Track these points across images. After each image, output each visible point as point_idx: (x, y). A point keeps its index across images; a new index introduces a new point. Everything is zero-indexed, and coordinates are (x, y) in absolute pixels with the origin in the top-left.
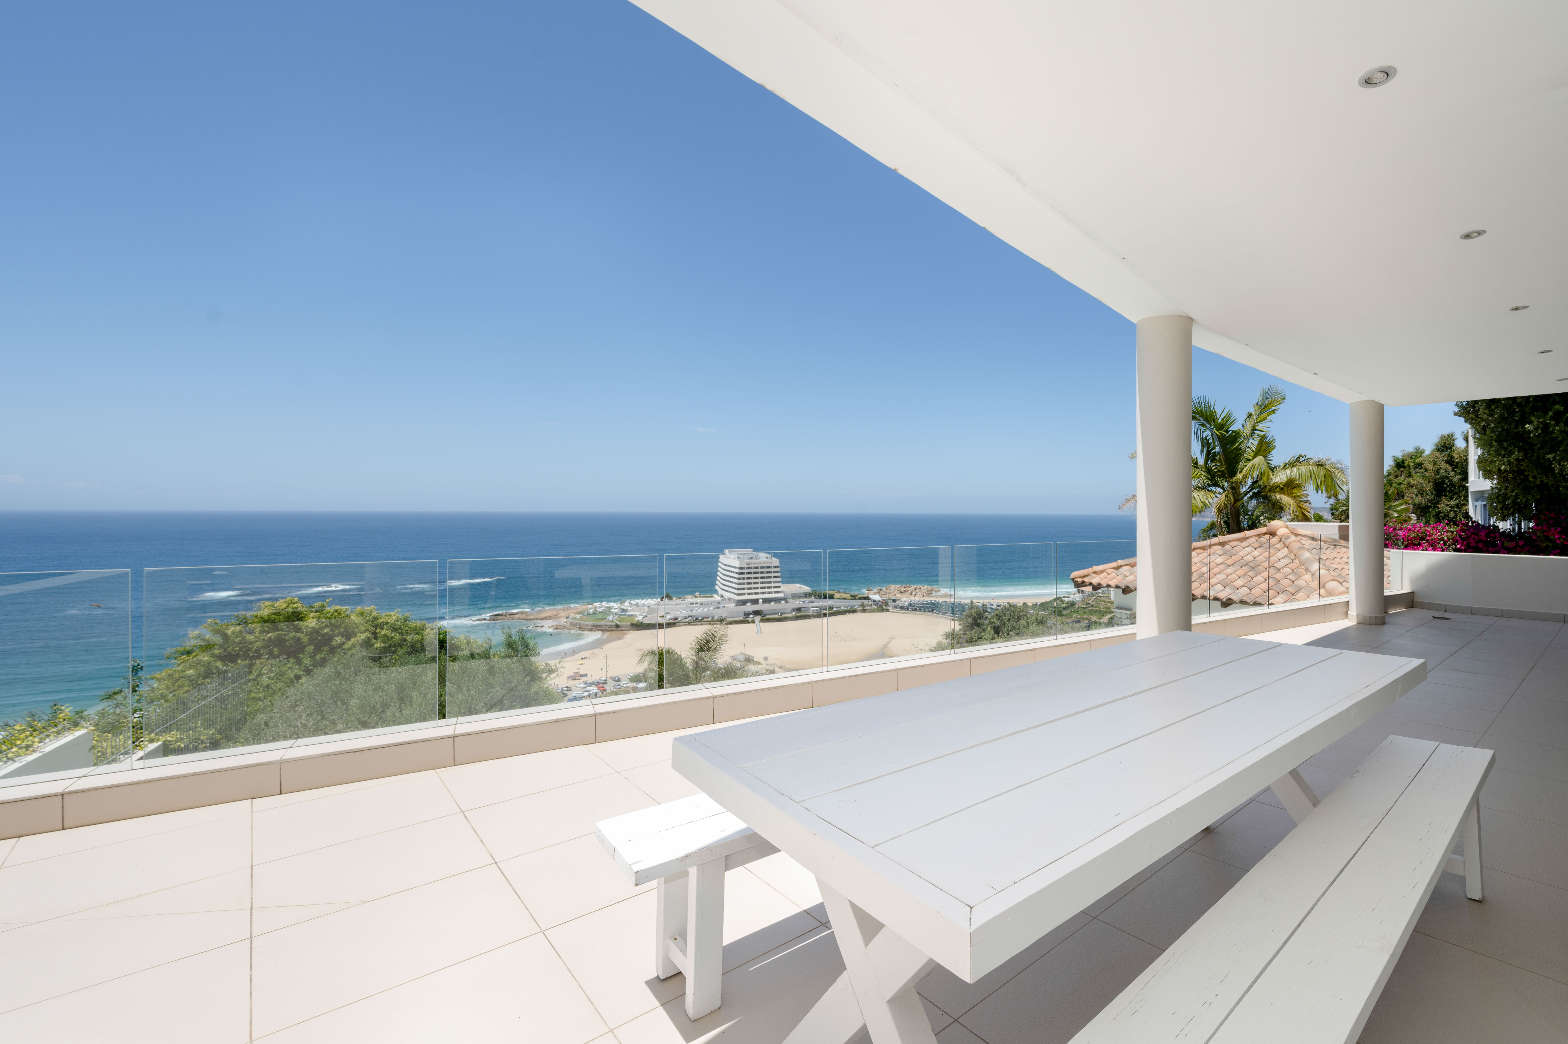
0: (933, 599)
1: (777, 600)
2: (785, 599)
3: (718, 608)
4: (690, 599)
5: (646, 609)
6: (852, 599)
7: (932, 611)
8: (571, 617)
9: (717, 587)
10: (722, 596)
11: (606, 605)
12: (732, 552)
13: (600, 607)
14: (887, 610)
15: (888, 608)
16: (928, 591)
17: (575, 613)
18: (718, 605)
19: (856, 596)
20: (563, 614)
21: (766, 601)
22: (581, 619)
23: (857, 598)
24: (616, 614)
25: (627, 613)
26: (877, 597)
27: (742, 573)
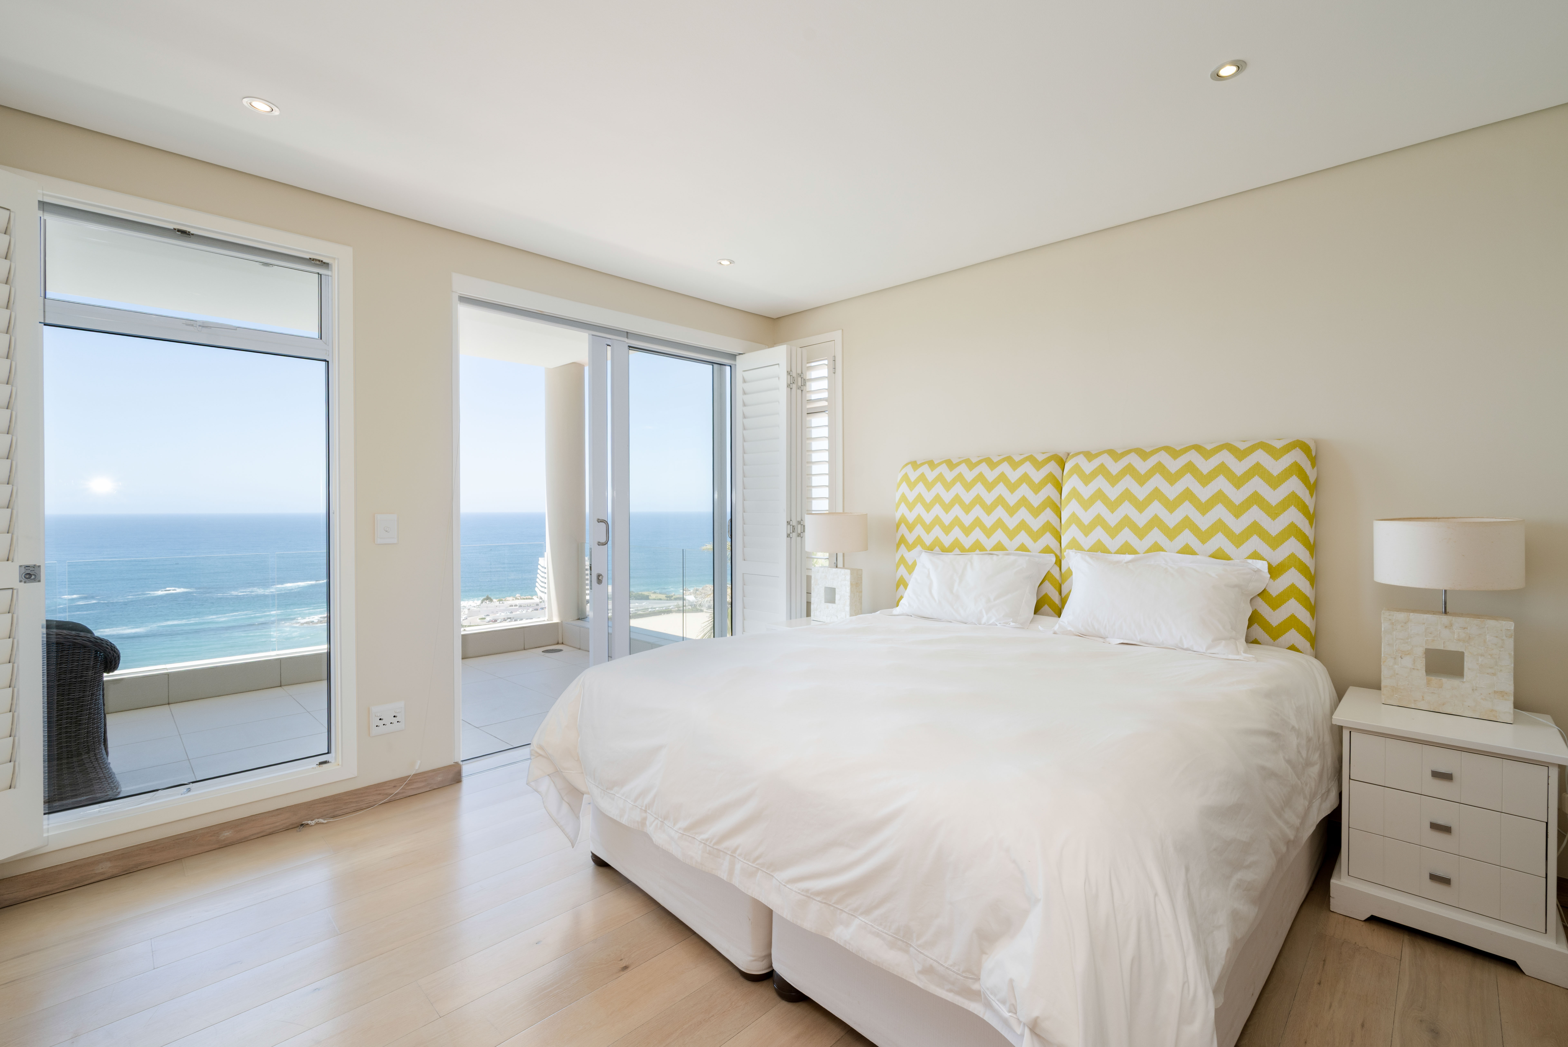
3: (537, 610)
4: (510, 601)
6: (667, 600)
9: (536, 589)
10: (541, 598)
14: (702, 611)
18: (537, 607)
23: (672, 598)
26: (692, 597)
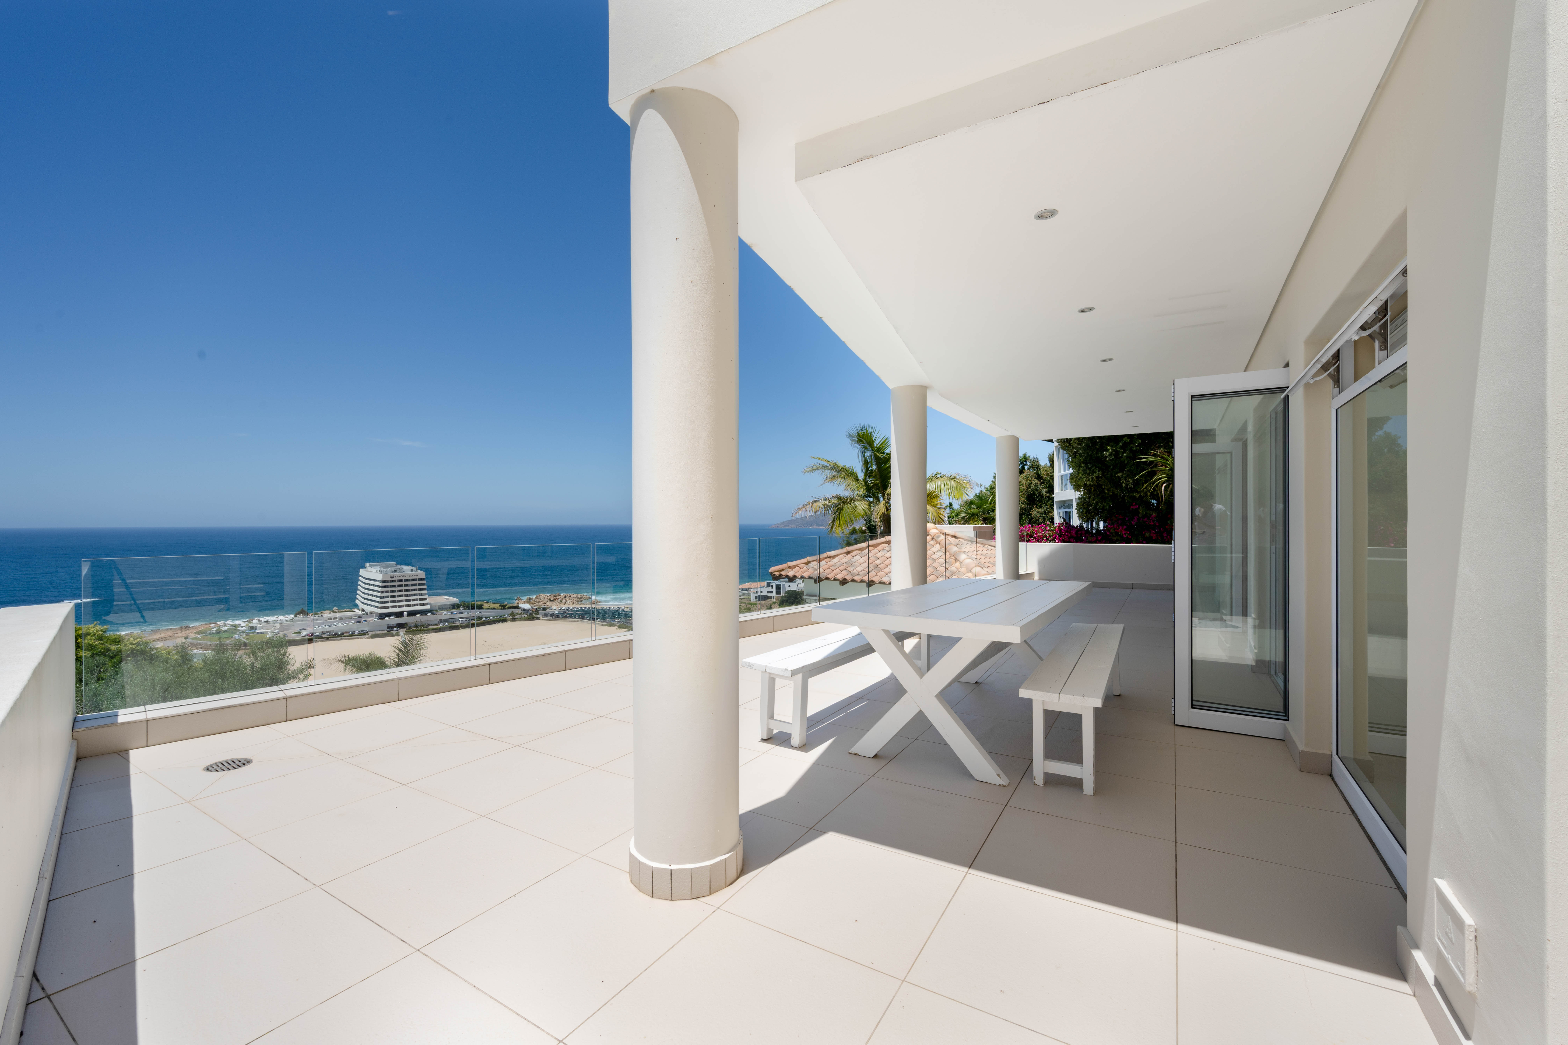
0: (583, 606)
1: (423, 613)
2: (431, 611)
3: (360, 622)
4: (327, 614)
5: (278, 626)
6: (501, 609)
7: (583, 617)
8: (191, 637)
9: (357, 601)
10: (363, 610)
11: (232, 624)
12: (373, 565)
13: (225, 626)
14: (538, 619)
15: (538, 616)
16: (578, 598)
17: (195, 633)
18: (359, 619)
19: (506, 605)
20: (180, 635)
21: (412, 614)
22: (203, 639)
23: (506, 607)
24: (243, 632)
25: (257, 631)
26: (527, 606)
27: (384, 587)
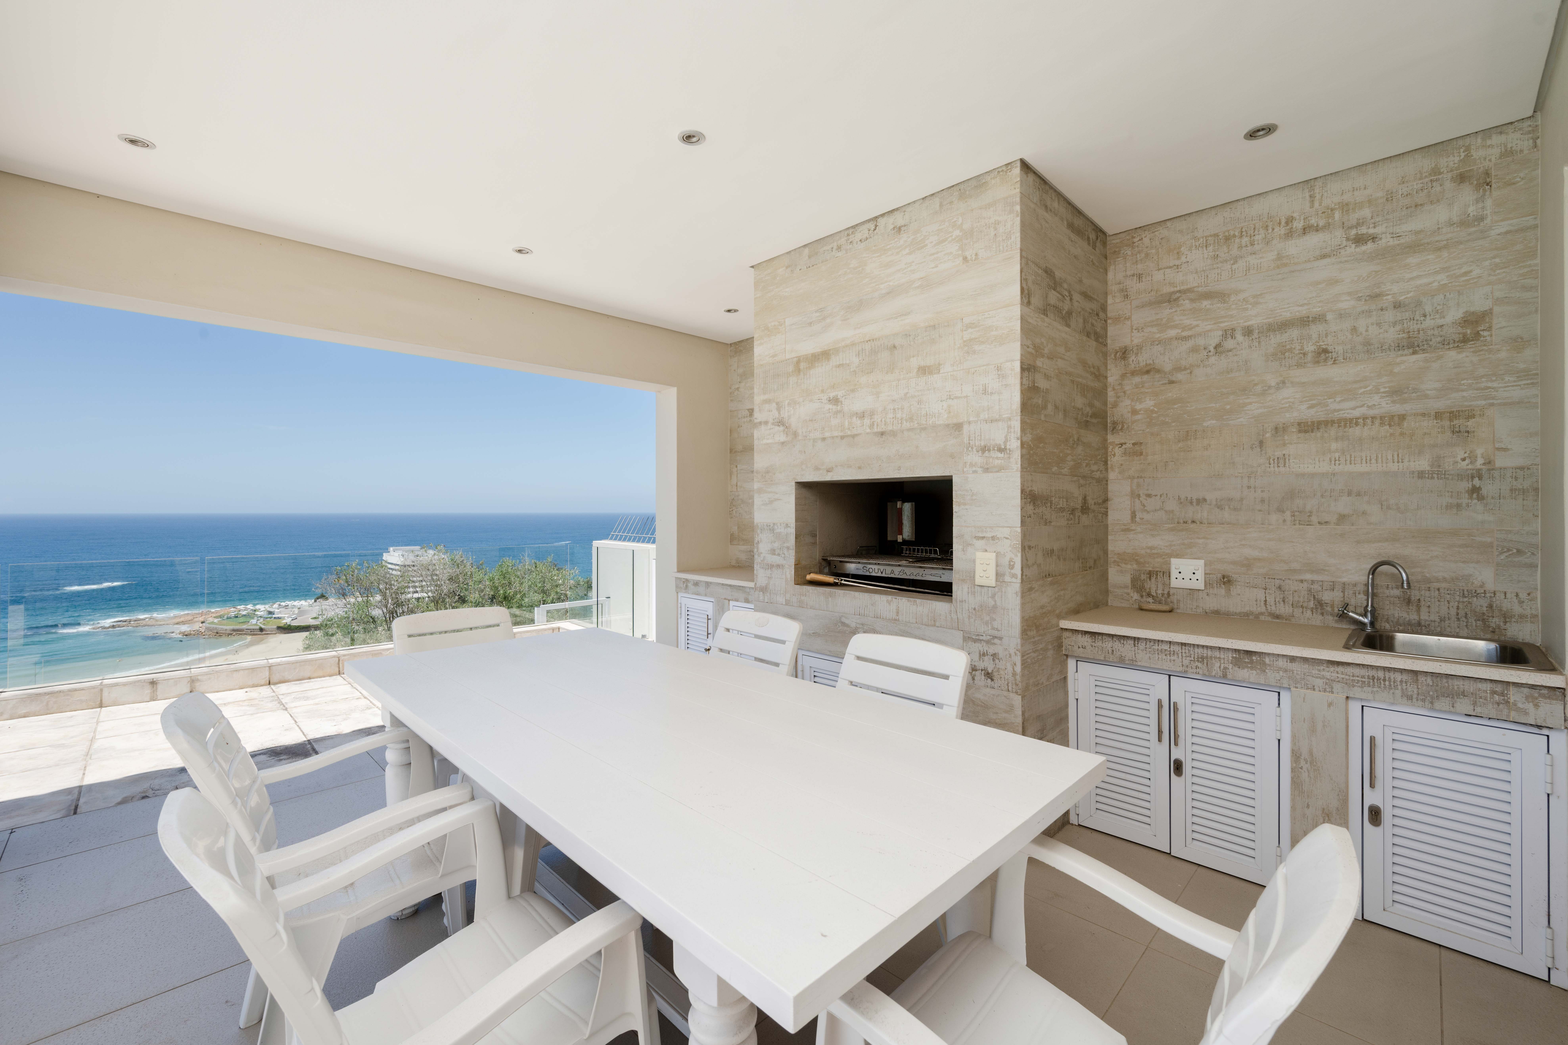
20: (199, 619)
24: (261, 617)
